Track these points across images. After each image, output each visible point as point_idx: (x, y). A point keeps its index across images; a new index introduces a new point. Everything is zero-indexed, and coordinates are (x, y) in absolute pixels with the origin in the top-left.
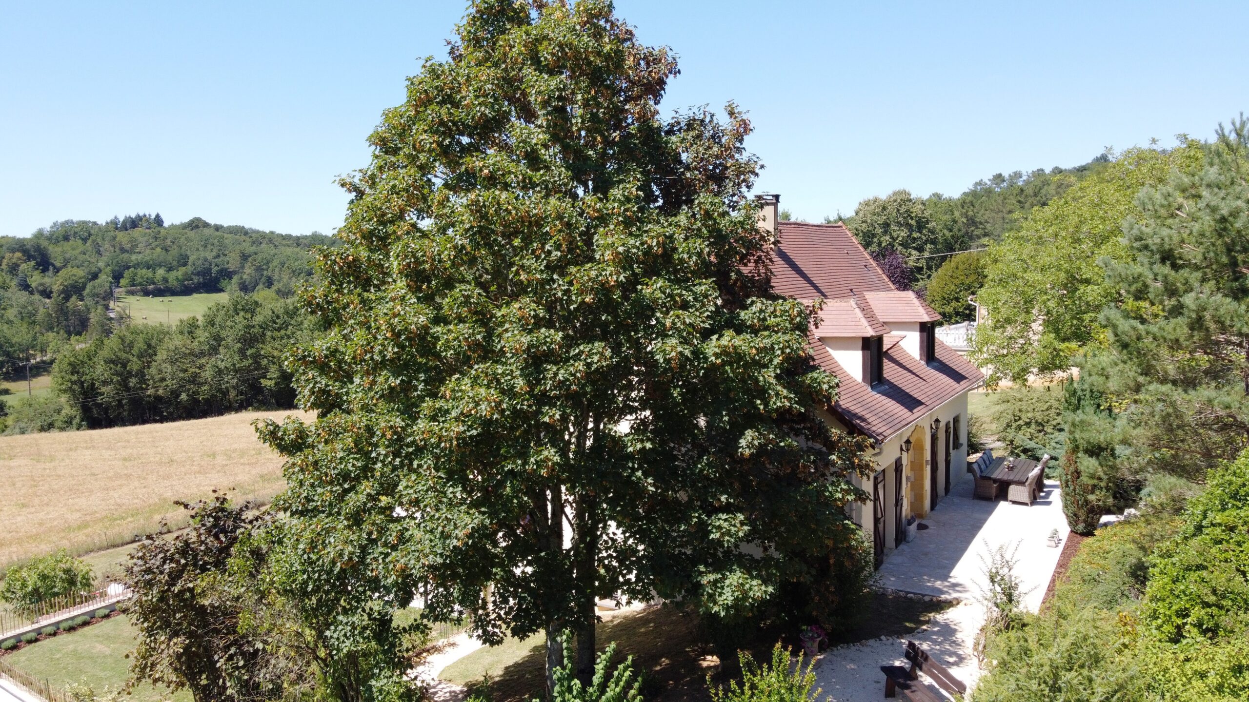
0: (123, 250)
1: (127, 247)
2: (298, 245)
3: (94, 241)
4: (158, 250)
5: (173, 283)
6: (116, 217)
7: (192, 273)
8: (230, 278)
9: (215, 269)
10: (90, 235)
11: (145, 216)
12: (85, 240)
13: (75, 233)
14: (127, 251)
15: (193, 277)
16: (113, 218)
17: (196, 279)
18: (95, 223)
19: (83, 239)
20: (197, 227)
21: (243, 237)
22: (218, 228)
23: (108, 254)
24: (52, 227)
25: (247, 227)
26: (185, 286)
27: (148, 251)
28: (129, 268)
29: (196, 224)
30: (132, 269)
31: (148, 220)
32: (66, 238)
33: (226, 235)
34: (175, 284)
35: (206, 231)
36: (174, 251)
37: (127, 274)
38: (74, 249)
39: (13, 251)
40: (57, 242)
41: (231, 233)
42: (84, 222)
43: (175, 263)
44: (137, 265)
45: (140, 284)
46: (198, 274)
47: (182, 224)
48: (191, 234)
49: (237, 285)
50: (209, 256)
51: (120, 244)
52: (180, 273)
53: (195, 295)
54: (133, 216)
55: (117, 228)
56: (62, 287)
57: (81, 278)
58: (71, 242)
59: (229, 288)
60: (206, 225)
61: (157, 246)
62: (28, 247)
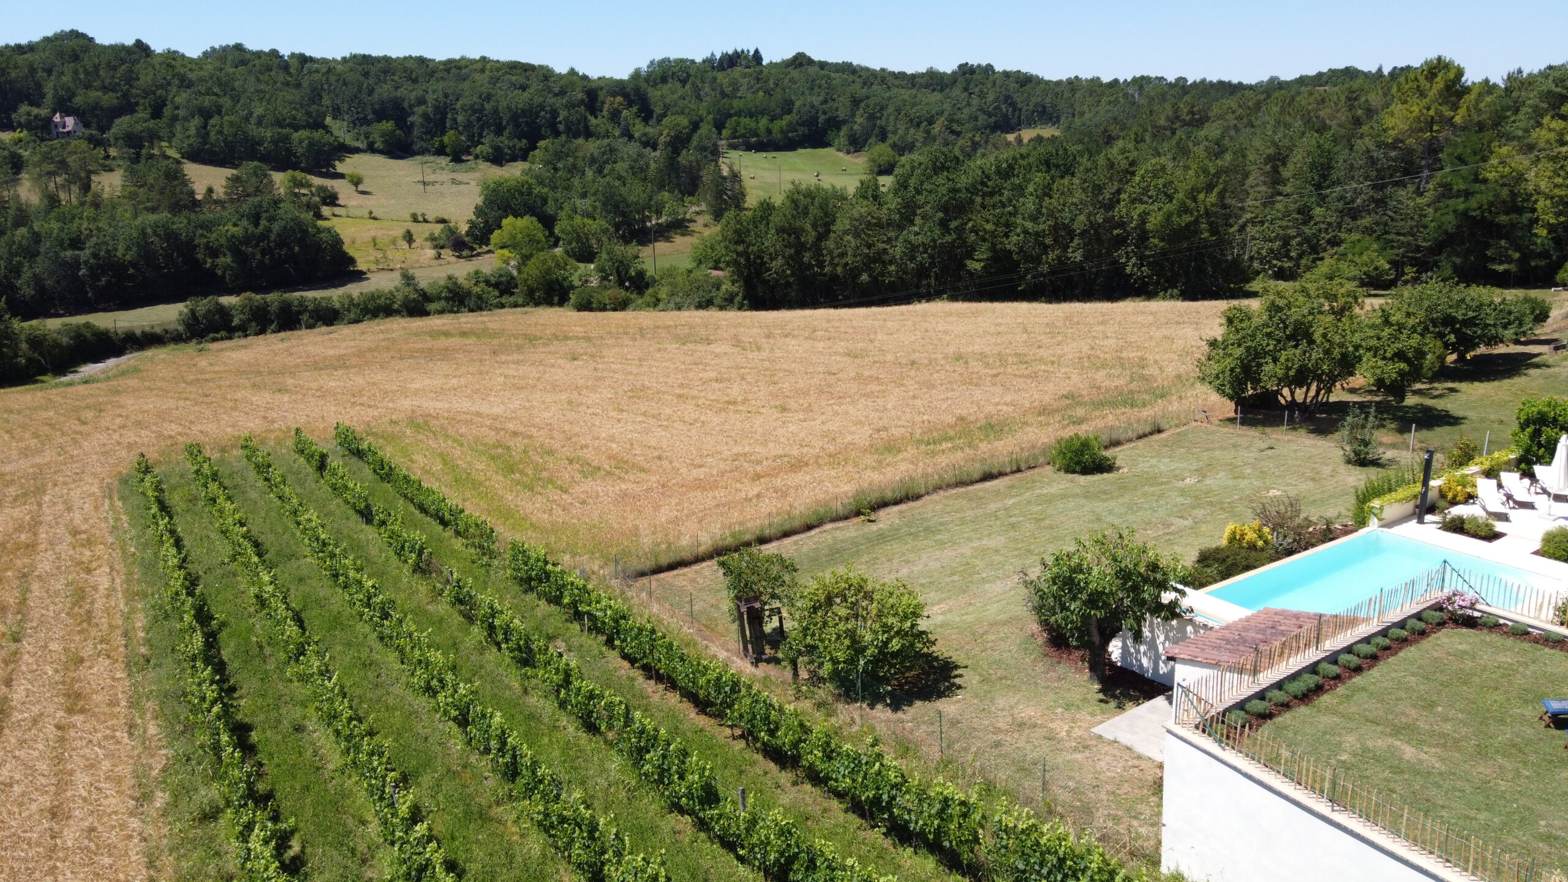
0: (724, 95)
1: (728, 90)
2: (914, 86)
3: (694, 84)
4: (761, 93)
5: (777, 135)
6: (712, 54)
7: (797, 123)
8: (839, 129)
9: (822, 118)
10: (689, 76)
11: (743, 51)
12: (684, 82)
13: (674, 74)
14: (727, 96)
15: (798, 127)
16: (709, 55)
17: (802, 130)
18: (693, 62)
19: (681, 81)
20: (801, 65)
21: (851, 78)
22: (823, 65)
23: (708, 99)
24: (648, 67)
25: (855, 63)
26: (789, 139)
27: (749, 96)
28: (730, 116)
29: (800, 61)
30: (734, 118)
31: (746, 57)
32: (664, 80)
33: (833, 75)
34: (779, 136)
35: (812, 70)
36: (778, 95)
37: (730, 123)
38: (673, 93)
39: (614, 94)
40: (655, 85)
41: (837, 71)
42: (682, 61)
43: (778, 111)
44: (739, 114)
45: (743, 136)
46: (802, 124)
47: (783, 62)
48: (795, 73)
49: (846, 138)
50: (816, 100)
51: (721, 85)
52: (783, 123)
53: (801, 151)
54: (730, 52)
55: (713, 68)
56: (668, 139)
57: (685, 128)
58: (669, 85)
59: (836, 142)
60: (811, 62)
61: (758, 90)
62: (628, 90)
